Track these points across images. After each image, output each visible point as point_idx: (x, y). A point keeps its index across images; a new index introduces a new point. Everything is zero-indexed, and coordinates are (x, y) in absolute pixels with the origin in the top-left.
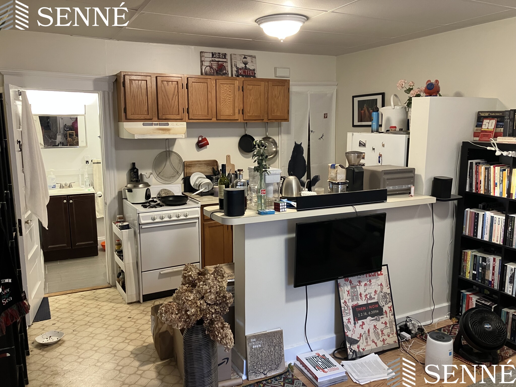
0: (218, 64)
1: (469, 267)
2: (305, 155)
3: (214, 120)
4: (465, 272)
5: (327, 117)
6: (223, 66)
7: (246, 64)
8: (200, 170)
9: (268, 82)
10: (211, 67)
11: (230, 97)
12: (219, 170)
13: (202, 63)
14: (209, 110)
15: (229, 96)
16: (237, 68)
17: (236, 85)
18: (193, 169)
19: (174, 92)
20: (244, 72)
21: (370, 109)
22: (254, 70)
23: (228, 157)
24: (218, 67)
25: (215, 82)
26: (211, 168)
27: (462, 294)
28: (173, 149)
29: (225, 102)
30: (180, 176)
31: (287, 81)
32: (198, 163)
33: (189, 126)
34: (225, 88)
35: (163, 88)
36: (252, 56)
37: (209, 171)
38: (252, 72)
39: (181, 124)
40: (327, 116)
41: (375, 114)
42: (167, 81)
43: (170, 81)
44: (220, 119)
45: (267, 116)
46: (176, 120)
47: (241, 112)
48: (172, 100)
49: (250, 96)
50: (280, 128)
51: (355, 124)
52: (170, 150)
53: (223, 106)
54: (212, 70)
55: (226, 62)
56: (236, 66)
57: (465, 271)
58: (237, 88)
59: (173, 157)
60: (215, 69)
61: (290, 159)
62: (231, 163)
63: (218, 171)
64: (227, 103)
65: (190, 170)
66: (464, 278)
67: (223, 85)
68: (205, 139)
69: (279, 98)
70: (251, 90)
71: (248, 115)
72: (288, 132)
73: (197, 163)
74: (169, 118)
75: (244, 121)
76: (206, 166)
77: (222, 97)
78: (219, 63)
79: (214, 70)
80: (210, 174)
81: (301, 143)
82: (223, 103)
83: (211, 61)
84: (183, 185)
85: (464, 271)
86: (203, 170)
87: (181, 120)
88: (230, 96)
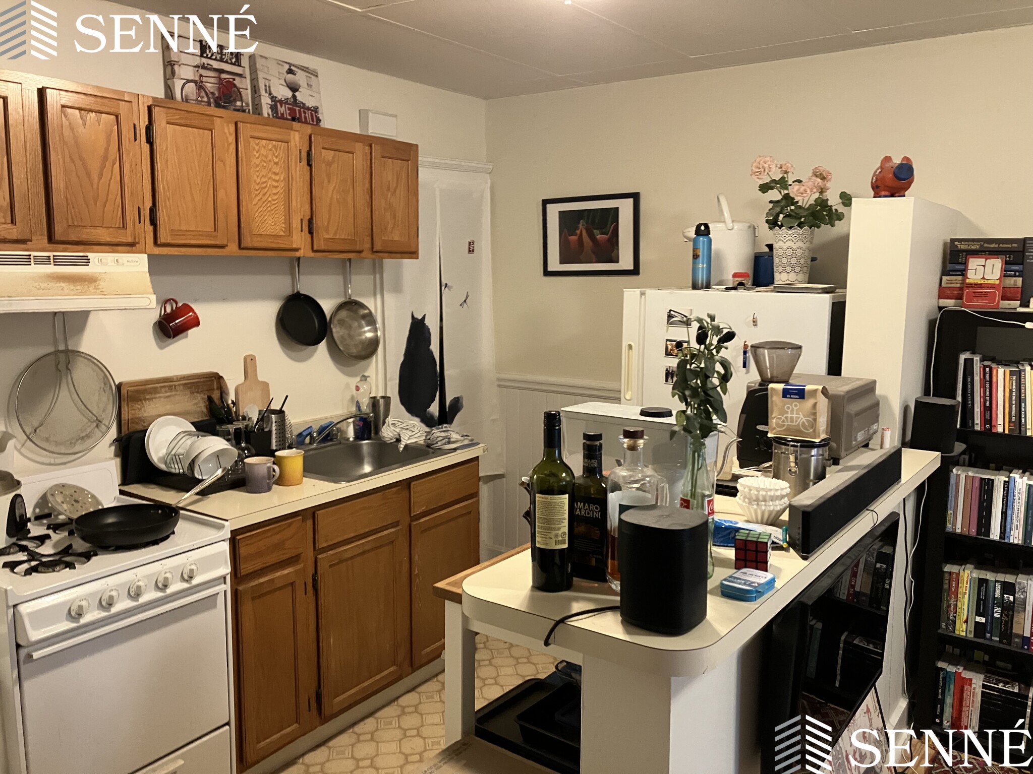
0: (219, 78)
1: (966, 607)
2: (434, 347)
3: (233, 248)
4: (954, 622)
5: (473, 251)
6: (235, 86)
7: (294, 89)
8: (169, 407)
9: (371, 146)
10: (200, 86)
11: (277, 181)
12: (230, 402)
13: (172, 68)
14: (221, 216)
15: (274, 177)
16: (273, 98)
17: (292, 144)
18: (149, 409)
19: (107, 149)
20: (292, 111)
21: (596, 232)
22: (316, 110)
23: (249, 363)
24: (219, 89)
25: (232, 128)
26: (203, 399)
27: (941, 673)
28: (79, 341)
29: (264, 195)
30: (104, 434)
31: (413, 148)
32: (164, 387)
33: (156, 266)
34: (264, 152)
35: (67, 133)
36: (308, 68)
37: (197, 405)
38: (312, 114)
39: (130, 259)
40: (473, 247)
41: (704, 241)
42: (80, 109)
43: (92, 111)
44: (250, 245)
45: (370, 240)
46: (113, 246)
47: (306, 227)
48: (100, 176)
49: (329, 182)
50: (378, 276)
51: (550, 269)
52: (70, 348)
53: (257, 206)
54: (203, 94)
55: (240, 75)
56: (270, 94)
57: (952, 618)
58: (296, 155)
59: (81, 373)
60: (213, 93)
61: (402, 359)
62: (261, 378)
63: (228, 405)
64: (270, 199)
65: (140, 409)
66: (952, 634)
67: (257, 141)
68: (187, 308)
69: (398, 191)
70: (329, 164)
71: (326, 236)
72: (397, 288)
73: (161, 387)
74: (92, 238)
75: (312, 255)
76: (188, 392)
77: (255, 177)
78: (224, 76)
79: (210, 96)
80: (200, 419)
81: (425, 316)
82: (258, 198)
83: (196, 67)
84: (118, 460)
85: (948, 618)
86: (179, 408)
87: (131, 246)
88: (277, 178)
